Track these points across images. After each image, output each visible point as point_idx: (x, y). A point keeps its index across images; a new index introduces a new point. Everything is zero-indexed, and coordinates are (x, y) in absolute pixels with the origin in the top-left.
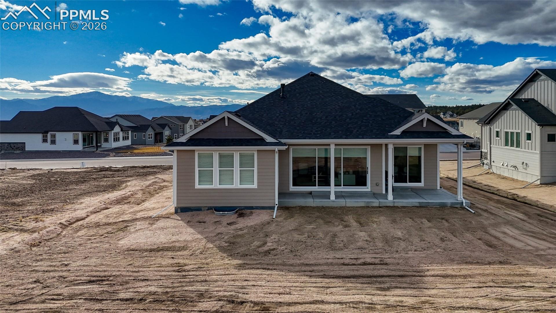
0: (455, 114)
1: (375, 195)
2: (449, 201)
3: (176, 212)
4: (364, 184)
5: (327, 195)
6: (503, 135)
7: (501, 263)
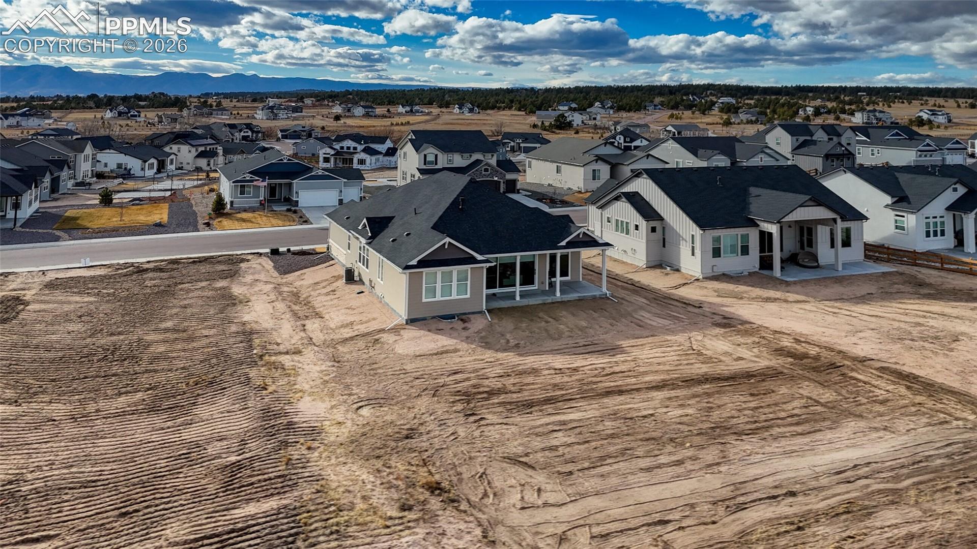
0: (476, 108)
1: (543, 293)
2: (597, 293)
3: (407, 324)
4: (532, 283)
5: (512, 296)
6: (614, 222)
7: (652, 336)
